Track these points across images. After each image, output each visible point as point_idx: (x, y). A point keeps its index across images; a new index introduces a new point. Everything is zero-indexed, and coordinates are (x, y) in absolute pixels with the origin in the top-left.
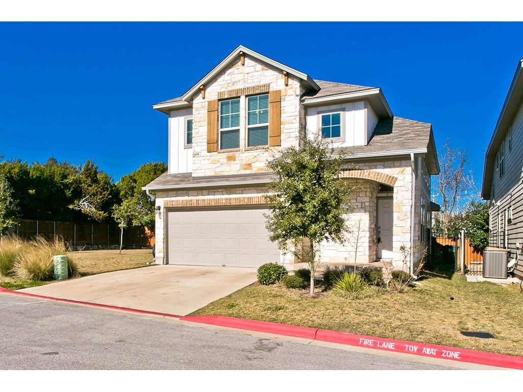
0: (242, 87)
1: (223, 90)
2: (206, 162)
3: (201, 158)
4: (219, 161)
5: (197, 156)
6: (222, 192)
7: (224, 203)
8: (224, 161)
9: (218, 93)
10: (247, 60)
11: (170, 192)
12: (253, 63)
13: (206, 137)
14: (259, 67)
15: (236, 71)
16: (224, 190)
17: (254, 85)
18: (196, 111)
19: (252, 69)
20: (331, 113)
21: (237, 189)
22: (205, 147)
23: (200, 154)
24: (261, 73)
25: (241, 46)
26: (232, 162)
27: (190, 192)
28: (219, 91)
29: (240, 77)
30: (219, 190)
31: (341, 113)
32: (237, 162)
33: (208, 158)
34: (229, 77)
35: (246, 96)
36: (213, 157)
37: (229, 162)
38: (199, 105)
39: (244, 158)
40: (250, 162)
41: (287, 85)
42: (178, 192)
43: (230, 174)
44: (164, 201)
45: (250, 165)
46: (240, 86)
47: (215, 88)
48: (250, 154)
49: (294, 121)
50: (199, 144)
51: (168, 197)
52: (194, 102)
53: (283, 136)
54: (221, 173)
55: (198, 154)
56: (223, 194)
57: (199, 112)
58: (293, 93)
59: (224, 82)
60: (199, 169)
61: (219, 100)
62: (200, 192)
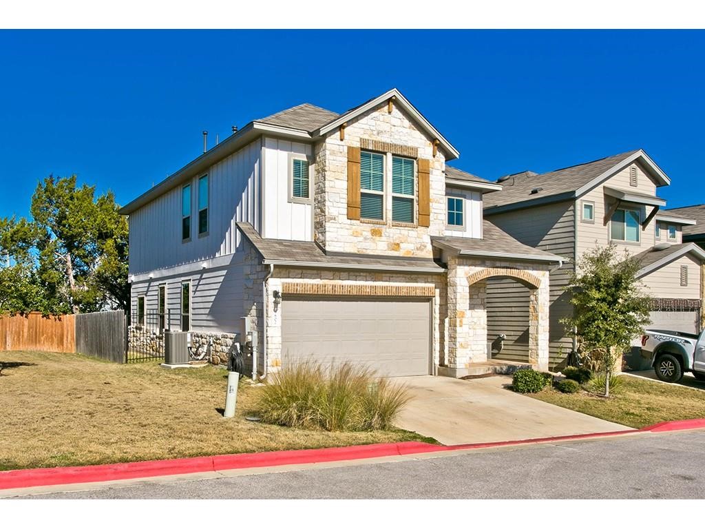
0: (388, 141)
1: (366, 137)
2: (345, 232)
3: (338, 226)
4: (362, 234)
5: (333, 221)
6: (366, 276)
7: (368, 291)
8: (369, 235)
9: (361, 139)
10: (395, 111)
11: (292, 270)
12: (399, 114)
13: (346, 196)
14: (407, 123)
15: (381, 118)
16: (368, 274)
17: (401, 144)
18: (330, 154)
19: (397, 122)
20: (455, 198)
21: (384, 275)
22: (345, 211)
23: (337, 218)
24: (408, 130)
26: (377, 238)
27: (324, 273)
28: (361, 137)
29: (385, 127)
30: (362, 274)
31: (463, 199)
32: (384, 238)
33: (348, 227)
34: (373, 122)
35: (393, 155)
36: (354, 227)
37: (374, 237)
38: (336, 148)
39: (391, 235)
40: (397, 242)
41: (434, 156)
42: (304, 271)
43: (375, 254)
44: (283, 284)
45: (398, 244)
46: (385, 139)
47: (356, 130)
48: (398, 231)
49: (441, 201)
50: (335, 204)
51: (289, 278)
52: (328, 140)
53: (432, 217)
54: (364, 251)
55: (334, 219)
56: (366, 281)
57: (335, 157)
58: (439, 168)
59: (367, 127)
60: (336, 240)
61: (362, 149)
62: (337, 274)
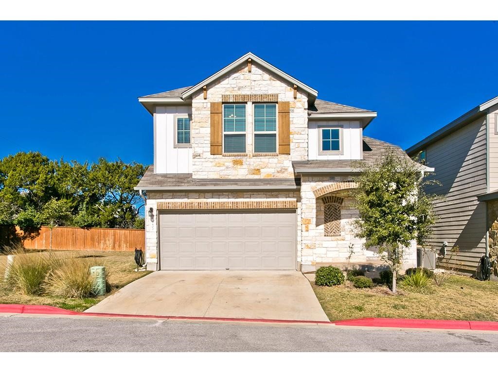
0: (249, 93)
1: (227, 93)
2: (210, 164)
3: (203, 160)
4: (224, 165)
5: (198, 157)
6: (228, 195)
7: (230, 206)
8: (231, 164)
9: (223, 95)
10: (254, 68)
11: (165, 194)
12: (260, 71)
13: (209, 139)
14: (267, 76)
15: (242, 77)
16: (230, 194)
17: (261, 93)
18: (196, 110)
19: (259, 77)
20: (331, 129)
21: (245, 193)
22: (209, 149)
23: (201, 155)
24: (269, 82)
25: (250, 53)
26: (239, 166)
27: (191, 194)
28: (223, 94)
29: (247, 83)
30: (224, 193)
31: (340, 129)
32: (244, 166)
33: (211, 160)
34: (234, 81)
35: (253, 103)
36: (216, 160)
37: (236, 166)
38: (200, 105)
39: (252, 163)
40: (258, 168)
41: (295, 98)
42: (174, 194)
43: (237, 178)
44: (158, 203)
45: (258, 170)
46: (246, 92)
47: (218, 90)
48: (259, 160)
49: (302, 133)
50: (200, 145)
51: (162, 198)
52: (194, 101)
53: (292, 146)
54: (227, 177)
55: (199, 156)
56: (229, 198)
57: (199, 112)
58: (301, 106)
59: (229, 86)
60: (201, 170)
61: (223, 103)
62: (202, 194)
